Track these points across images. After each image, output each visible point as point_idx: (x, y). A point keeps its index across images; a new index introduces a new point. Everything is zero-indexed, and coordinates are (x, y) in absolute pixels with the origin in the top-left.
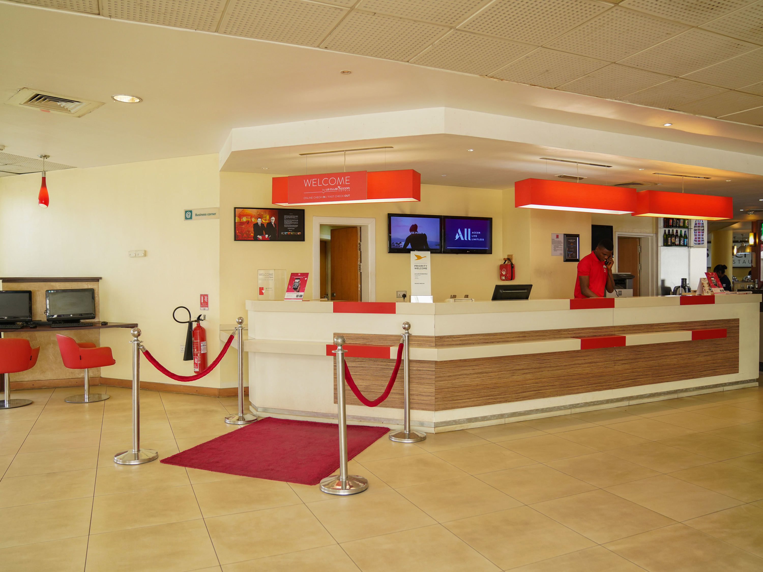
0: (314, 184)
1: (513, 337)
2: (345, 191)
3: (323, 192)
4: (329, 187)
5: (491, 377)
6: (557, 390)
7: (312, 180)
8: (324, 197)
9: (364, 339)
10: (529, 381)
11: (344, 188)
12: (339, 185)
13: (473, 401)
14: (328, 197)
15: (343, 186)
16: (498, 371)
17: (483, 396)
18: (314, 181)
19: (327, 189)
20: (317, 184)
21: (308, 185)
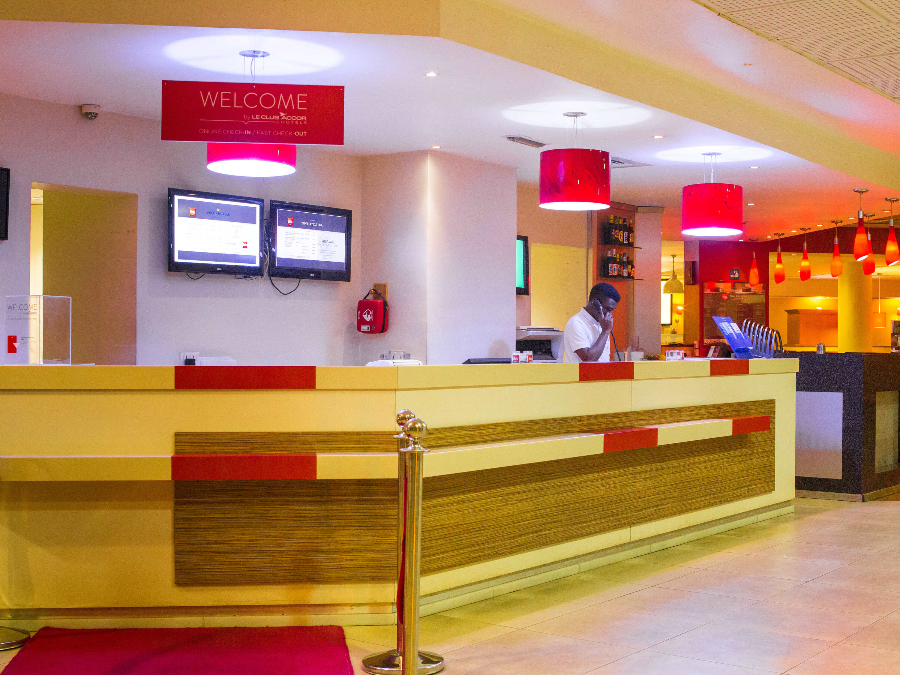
0: (225, 103)
1: (506, 433)
2: (296, 123)
3: (246, 121)
4: (260, 111)
5: (476, 509)
6: (563, 529)
7: (219, 95)
8: (248, 132)
9: (245, 442)
10: (528, 515)
11: (294, 118)
12: (282, 109)
13: (452, 556)
14: (256, 132)
15: (290, 112)
16: (486, 496)
17: (465, 546)
18: (225, 96)
19: (255, 117)
20: (231, 103)
21: (209, 103)
